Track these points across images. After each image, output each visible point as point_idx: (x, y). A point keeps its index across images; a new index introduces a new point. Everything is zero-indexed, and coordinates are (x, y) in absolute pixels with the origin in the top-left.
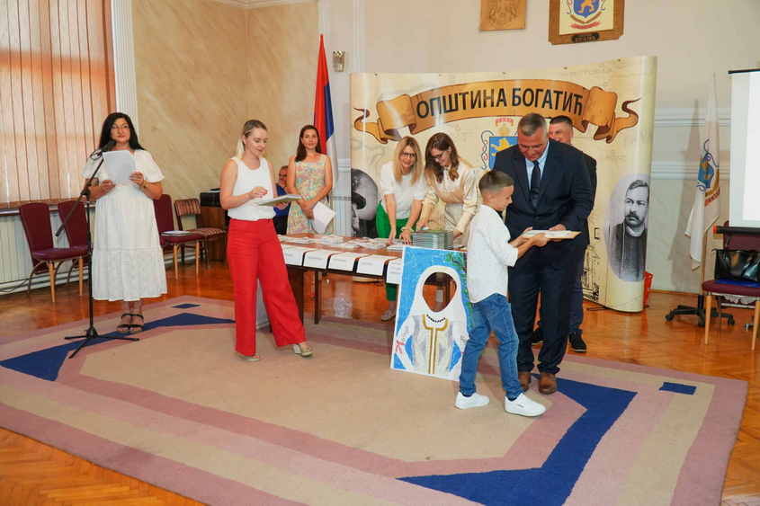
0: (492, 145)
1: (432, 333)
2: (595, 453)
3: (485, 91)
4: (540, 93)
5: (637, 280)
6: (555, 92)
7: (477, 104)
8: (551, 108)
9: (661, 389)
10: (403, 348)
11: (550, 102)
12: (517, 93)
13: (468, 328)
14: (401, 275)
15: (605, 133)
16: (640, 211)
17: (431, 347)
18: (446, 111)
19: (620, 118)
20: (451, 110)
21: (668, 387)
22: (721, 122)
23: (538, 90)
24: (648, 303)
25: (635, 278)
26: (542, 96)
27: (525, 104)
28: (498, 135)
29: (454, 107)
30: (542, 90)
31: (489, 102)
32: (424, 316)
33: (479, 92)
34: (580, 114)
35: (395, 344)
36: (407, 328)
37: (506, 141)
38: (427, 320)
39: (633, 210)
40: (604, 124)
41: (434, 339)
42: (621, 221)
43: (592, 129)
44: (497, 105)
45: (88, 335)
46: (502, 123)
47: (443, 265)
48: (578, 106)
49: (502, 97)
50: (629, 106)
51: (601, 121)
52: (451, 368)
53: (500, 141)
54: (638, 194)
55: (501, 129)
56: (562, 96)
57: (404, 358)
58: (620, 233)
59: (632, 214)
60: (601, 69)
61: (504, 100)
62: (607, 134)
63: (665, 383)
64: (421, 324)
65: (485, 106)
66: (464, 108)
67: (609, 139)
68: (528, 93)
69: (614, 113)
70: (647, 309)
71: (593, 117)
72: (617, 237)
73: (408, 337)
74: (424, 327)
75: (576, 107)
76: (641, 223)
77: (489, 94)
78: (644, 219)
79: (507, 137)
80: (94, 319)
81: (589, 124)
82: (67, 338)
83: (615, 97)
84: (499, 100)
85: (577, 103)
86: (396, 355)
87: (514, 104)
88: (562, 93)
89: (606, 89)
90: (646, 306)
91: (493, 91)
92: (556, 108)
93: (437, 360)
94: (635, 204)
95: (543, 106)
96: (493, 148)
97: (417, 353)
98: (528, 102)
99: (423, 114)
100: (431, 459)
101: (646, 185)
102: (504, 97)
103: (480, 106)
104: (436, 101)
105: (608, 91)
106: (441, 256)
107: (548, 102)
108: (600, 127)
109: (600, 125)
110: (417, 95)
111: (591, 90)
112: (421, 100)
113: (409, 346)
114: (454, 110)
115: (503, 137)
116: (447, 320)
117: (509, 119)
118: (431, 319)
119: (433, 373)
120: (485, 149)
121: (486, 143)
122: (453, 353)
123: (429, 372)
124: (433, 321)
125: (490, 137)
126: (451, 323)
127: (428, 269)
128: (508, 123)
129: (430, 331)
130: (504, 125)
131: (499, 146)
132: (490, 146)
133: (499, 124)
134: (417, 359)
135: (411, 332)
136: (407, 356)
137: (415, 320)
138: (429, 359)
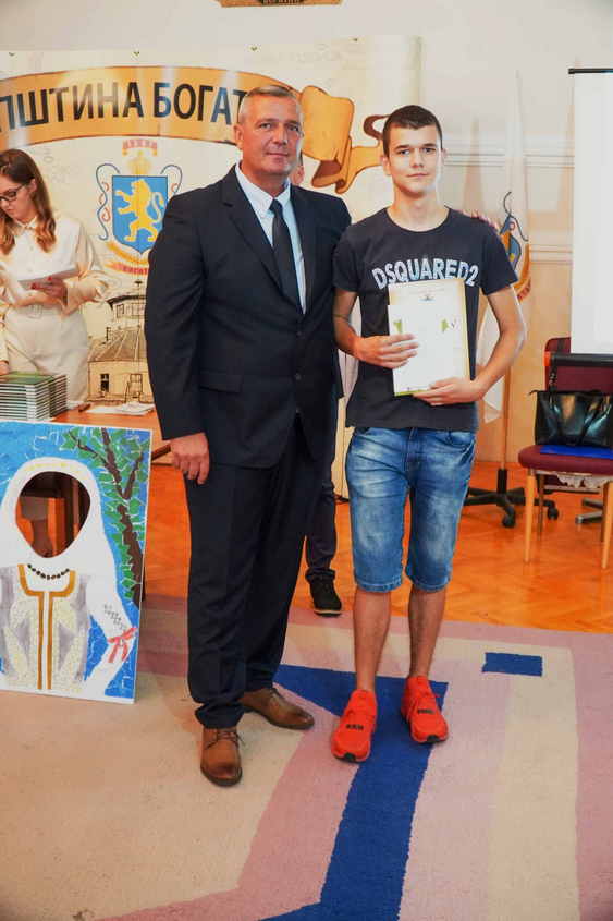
0: (118, 193)
1: (41, 602)
3: (100, 86)
4: (206, 93)
6: (235, 92)
7: (86, 109)
8: (228, 121)
9: (485, 669)
11: (226, 111)
12: (163, 92)
13: (119, 589)
15: (333, 175)
17: (40, 633)
18: (25, 124)
19: (359, 147)
20: (34, 122)
21: (495, 663)
22: (529, 159)
23: (203, 89)
27: (180, 114)
28: (129, 173)
29: (40, 116)
30: (211, 89)
31: (108, 108)
32: (21, 567)
33: (89, 89)
37: (145, 184)
38: (29, 575)
40: (331, 158)
41: (45, 616)
44: (125, 114)
46: (136, 149)
47: (60, 455)
49: (133, 99)
50: (378, 126)
51: (324, 151)
52: (87, 674)
53: (134, 184)
55: (135, 160)
61: (137, 104)
62: (336, 178)
63: (489, 656)
64: (17, 585)
65: (101, 114)
66: (61, 118)
67: (341, 187)
68: (185, 94)
69: (349, 138)
71: (309, 142)
74: (23, 592)
77: (108, 92)
79: (148, 178)
83: (350, 107)
84: (129, 105)
87: (157, 114)
89: (333, 91)
91: (115, 85)
95: (214, 119)
96: (121, 198)
98: (185, 109)
102: (137, 97)
103: (91, 116)
104: (5, 103)
105: (336, 95)
106: (54, 437)
107: (222, 111)
108: (323, 163)
109: (324, 159)
111: (304, 92)
114: (41, 122)
115: (138, 177)
116: (73, 574)
117: (148, 143)
118: (38, 573)
119: (49, 687)
120: (103, 199)
121: (105, 187)
122: (90, 642)
123: (40, 686)
124: (43, 576)
125: (113, 177)
126: (81, 580)
127: (26, 466)
128: (144, 149)
129: (37, 598)
130: (140, 154)
131: (131, 194)
132: (113, 194)
133: (130, 151)
134: (13, 660)
137: (2, 577)
138: (37, 657)
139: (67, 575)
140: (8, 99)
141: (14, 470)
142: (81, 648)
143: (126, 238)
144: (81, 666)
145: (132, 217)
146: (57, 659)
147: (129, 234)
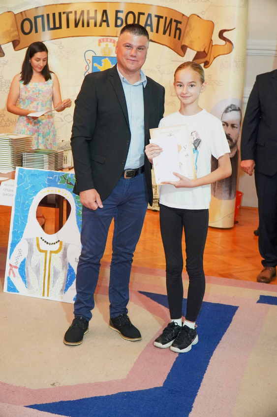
0: (95, 65)
1: (46, 255)
2: (209, 368)
3: (88, 11)
4: (141, 16)
5: (230, 198)
6: (156, 16)
7: (80, 24)
8: (152, 31)
9: (258, 302)
10: (16, 271)
11: (151, 25)
12: (120, 15)
14: (14, 197)
15: (203, 58)
17: (45, 270)
18: (49, 29)
19: (215, 45)
20: (55, 28)
21: (264, 300)
23: (140, 14)
24: (238, 220)
25: (228, 196)
26: (143, 19)
28: (101, 55)
29: (57, 25)
30: (143, 14)
31: (92, 22)
32: (37, 239)
33: (82, 12)
34: (179, 39)
35: (8, 268)
36: (20, 251)
37: (108, 61)
38: (41, 243)
39: (228, 133)
40: (202, 50)
41: (47, 262)
43: (191, 54)
44: (101, 26)
46: (105, 43)
47: (58, 186)
48: (178, 31)
49: (105, 18)
50: (225, 34)
51: (199, 46)
52: (66, 290)
53: (103, 60)
54: (231, 117)
55: (104, 49)
56: (162, 21)
57: (18, 281)
61: (107, 21)
62: (204, 60)
63: (262, 297)
64: (35, 247)
65: (88, 25)
66: (68, 27)
67: (207, 64)
68: (131, 16)
69: (211, 40)
70: (236, 225)
71: (191, 42)
73: (22, 260)
74: (38, 251)
77: (92, 14)
78: (236, 141)
81: (188, 49)
83: (212, 25)
84: (102, 21)
85: (177, 28)
86: (9, 278)
87: (116, 26)
88: (162, 18)
89: (205, 17)
90: (236, 222)
91: (96, 11)
92: (157, 32)
93: (51, 282)
94: (229, 126)
96: (96, 67)
99: (27, 31)
100: (57, 385)
101: (239, 109)
102: (107, 17)
103: (83, 26)
104: (40, 18)
105: (206, 19)
106: (56, 177)
107: (149, 25)
108: (198, 52)
109: (199, 50)
110: (21, 13)
111: (190, 16)
112: (25, 18)
113: (22, 269)
114: (58, 28)
115: (105, 57)
117: (111, 40)
118: (45, 242)
119: (48, 296)
120: (87, 68)
121: (88, 62)
122: (68, 275)
124: (47, 243)
125: (93, 56)
126: (65, 246)
127: (42, 191)
128: (110, 44)
129: (44, 253)
130: (107, 45)
131: (101, 65)
132: (93, 65)
133: (102, 44)
134: (31, 282)
135: (25, 255)
136: (21, 279)
137: (29, 243)
138: (43, 281)
140: (42, 16)
142: (63, 278)
144: (63, 287)
146: (52, 282)
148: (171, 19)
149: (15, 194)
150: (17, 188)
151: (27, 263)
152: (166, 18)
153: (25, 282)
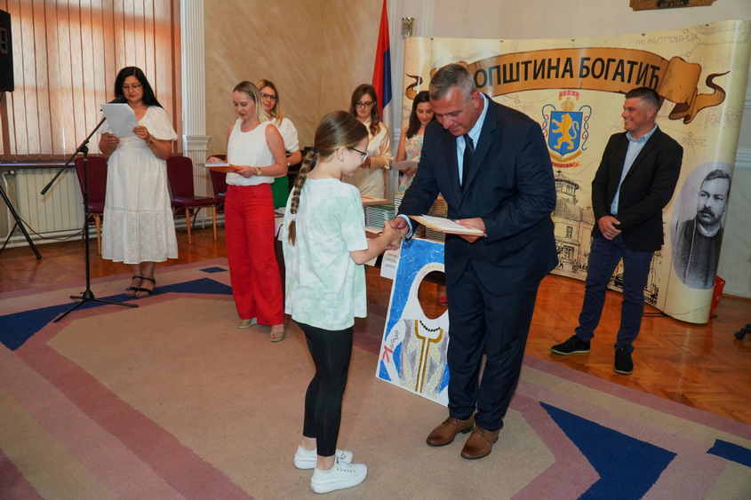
0: (554, 121)
1: (424, 343)
3: (550, 60)
4: (611, 63)
5: (705, 287)
6: (629, 62)
7: (540, 75)
8: (623, 80)
9: (710, 451)
10: (391, 355)
11: (622, 74)
12: (586, 63)
14: (396, 269)
15: (684, 111)
16: (716, 207)
17: (421, 359)
18: (505, 82)
19: (702, 94)
20: (512, 80)
23: (609, 60)
24: (718, 311)
26: (613, 66)
27: (595, 76)
28: (561, 110)
29: (514, 77)
30: (614, 60)
31: (553, 72)
32: (416, 321)
33: (543, 61)
35: (382, 350)
36: (397, 332)
37: (569, 117)
38: (421, 328)
39: (707, 206)
40: (683, 101)
41: (425, 351)
42: (692, 216)
43: (668, 106)
44: (563, 76)
45: (84, 298)
46: (567, 97)
48: (654, 79)
49: (568, 68)
50: (715, 81)
51: (679, 97)
52: (441, 389)
53: (563, 117)
54: (715, 186)
55: (566, 102)
56: (636, 68)
57: (391, 367)
58: (690, 230)
59: (706, 210)
60: (685, 36)
61: (571, 71)
62: (685, 114)
63: (718, 442)
64: (413, 331)
65: (549, 77)
66: (526, 79)
67: (687, 119)
68: (599, 63)
69: (696, 89)
70: (714, 320)
71: (671, 92)
72: (685, 234)
74: (415, 336)
75: (652, 79)
76: (716, 221)
77: (554, 63)
78: (720, 217)
79: (571, 113)
80: (91, 281)
81: (666, 100)
82: (72, 297)
83: (699, 69)
84: (565, 71)
85: (653, 76)
86: (382, 362)
87: (581, 76)
88: (636, 63)
89: (690, 60)
90: (712, 316)
91: (559, 60)
92: (629, 81)
94: (711, 198)
95: (614, 79)
96: (555, 124)
97: (405, 364)
98: (597, 74)
99: (480, 83)
101: (727, 177)
102: (571, 67)
103: (543, 77)
104: (496, 70)
105: (690, 62)
107: (620, 74)
108: (678, 104)
109: (679, 102)
110: (475, 63)
111: (671, 60)
112: (479, 68)
113: (397, 354)
114: (514, 81)
115: (566, 113)
116: (442, 331)
117: (574, 93)
118: (424, 326)
119: (421, 391)
120: (545, 125)
121: (546, 118)
123: (416, 390)
124: (426, 329)
125: (552, 112)
126: (445, 335)
127: (427, 266)
128: (572, 97)
129: (422, 340)
130: (568, 99)
131: (560, 121)
132: (551, 122)
133: (563, 97)
134: (405, 372)
135: (402, 337)
136: (395, 366)
137: (407, 325)
138: (417, 373)
139: (439, 331)
140: (498, 67)
141: (420, 267)
142: (440, 374)
143: (555, 147)
144: (439, 385)
145: (560, 135)
146: (427, 376)
147: (557, 144)
148: (648, 65)
149: (397, 265)
150: (401, 259)
151: (403, 347)
152: (641, 64)
153: (399, 371)
